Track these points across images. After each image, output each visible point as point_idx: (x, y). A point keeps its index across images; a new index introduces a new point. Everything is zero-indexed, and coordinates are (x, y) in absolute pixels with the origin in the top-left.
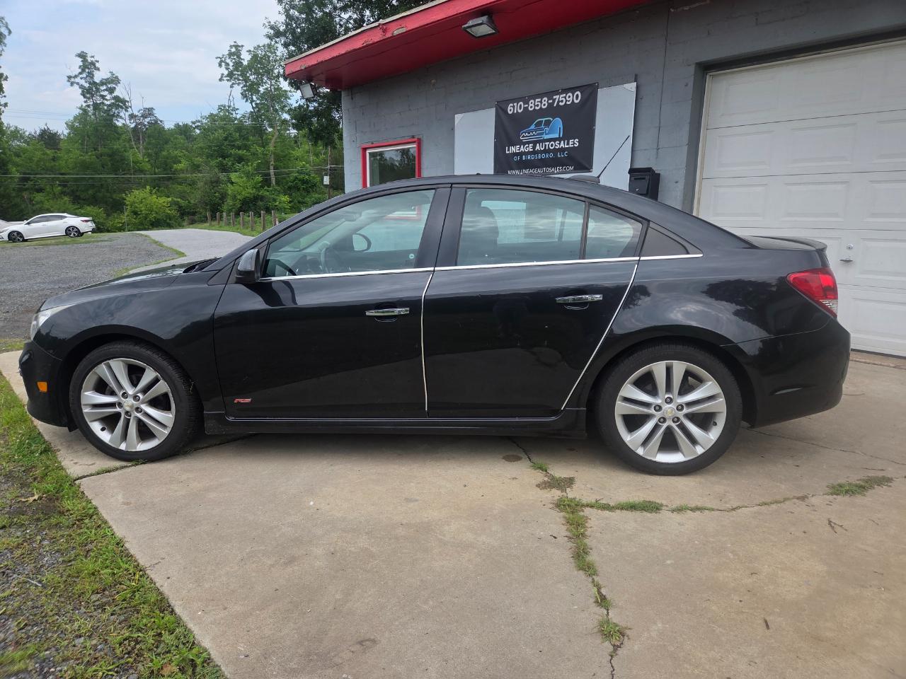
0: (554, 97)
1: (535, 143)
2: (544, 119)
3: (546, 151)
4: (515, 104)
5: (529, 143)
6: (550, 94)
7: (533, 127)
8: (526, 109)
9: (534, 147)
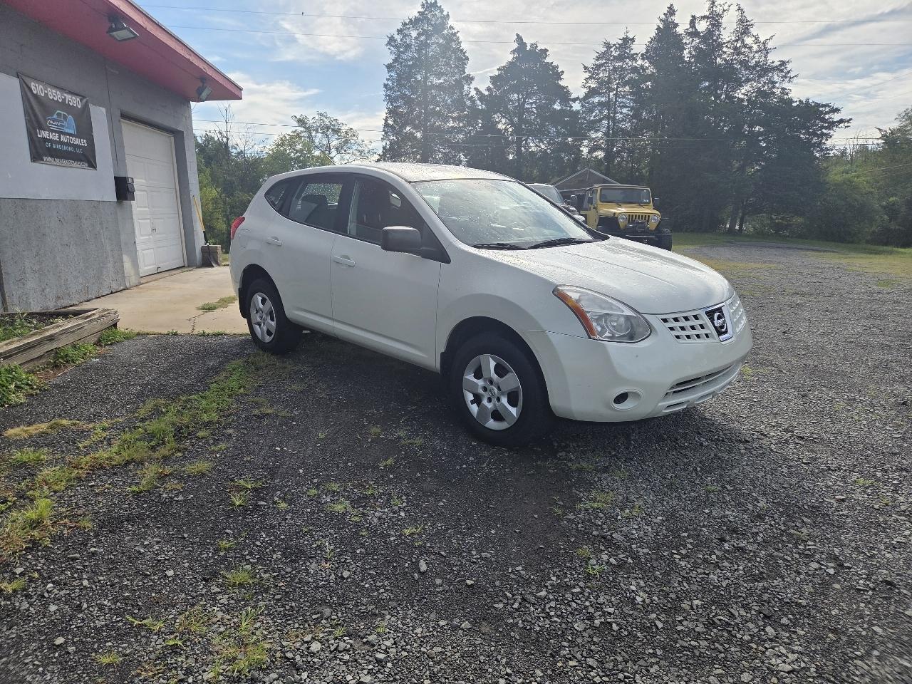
0: (65, 95)
1: (60, 133)
2: (62, 113)
3: (68, 144)
4: (37, 85)
5: (55, 132)
6: (62, 89)
7: (55, 116)
8: (46, 94)
9: (60, 138)
